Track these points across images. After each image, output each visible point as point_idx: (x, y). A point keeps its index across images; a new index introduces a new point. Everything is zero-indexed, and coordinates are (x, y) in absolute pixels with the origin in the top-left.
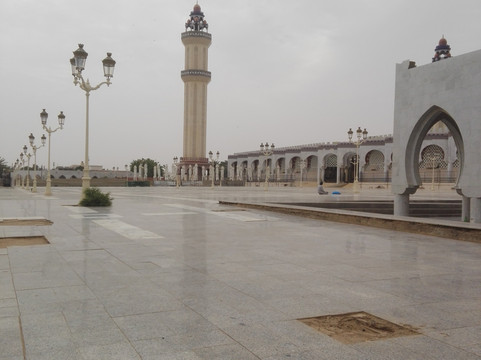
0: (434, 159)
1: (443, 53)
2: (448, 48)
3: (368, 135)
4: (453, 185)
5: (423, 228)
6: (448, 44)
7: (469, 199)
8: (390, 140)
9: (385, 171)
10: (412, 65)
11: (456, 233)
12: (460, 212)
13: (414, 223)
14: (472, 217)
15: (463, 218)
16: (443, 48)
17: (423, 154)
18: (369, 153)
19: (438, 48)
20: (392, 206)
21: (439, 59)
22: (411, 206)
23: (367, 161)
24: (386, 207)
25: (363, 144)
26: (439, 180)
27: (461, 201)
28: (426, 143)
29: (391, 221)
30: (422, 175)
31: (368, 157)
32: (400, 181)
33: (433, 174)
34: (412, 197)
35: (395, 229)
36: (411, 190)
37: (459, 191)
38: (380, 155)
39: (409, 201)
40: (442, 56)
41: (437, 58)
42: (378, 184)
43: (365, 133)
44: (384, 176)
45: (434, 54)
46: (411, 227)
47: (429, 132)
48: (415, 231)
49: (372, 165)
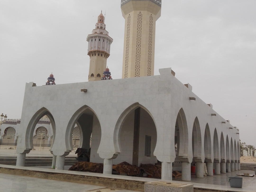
0: (42, 134)
1: (51, 81)
2: (54, 79)
3: (7, 118)
4: (50, 148)
5: (30, 173)
6: (54, 77)
7: (56, 156)
8: (19, 122)
9: (15, 139)
10: (34, 85)
11: (47, 175)
12: (51, 163)
13: (26, 170)
14: (56, 166)
15: (52, 167)
16: (51, 79)
17: (37, 131)
18: (7, 128)
19: (49, 78)
20: (16, 160)
21: (49, 84)
22: (26, 160)
23: (5, 133)
24: (12, 161)
25: (4, 123)
26: (43, 145)
27: (52, 157)
28: (38, 125)
29: (13, 169)
30: (34, 142)
31: (6, 130)
32: (22, 146)
33: (41, 142)
34: (27, 155)
35: (15, 174)
36: (27, 151)
37: (52, 152)
38: (13, 130)
39: (25, 157)
40: (51, 82)
41: (48, 84)
42: (10, 147)
43: (6, 117)
44: (14, 142)
45: (47, 81)
46: (24, 173)
47: (40, 120)
48: (26, 175)
49: (8, 135)
